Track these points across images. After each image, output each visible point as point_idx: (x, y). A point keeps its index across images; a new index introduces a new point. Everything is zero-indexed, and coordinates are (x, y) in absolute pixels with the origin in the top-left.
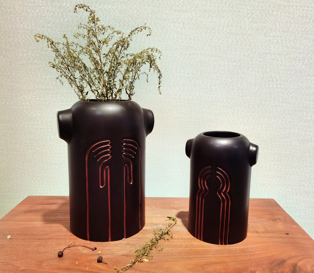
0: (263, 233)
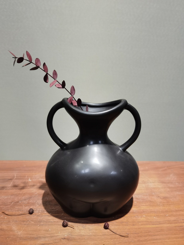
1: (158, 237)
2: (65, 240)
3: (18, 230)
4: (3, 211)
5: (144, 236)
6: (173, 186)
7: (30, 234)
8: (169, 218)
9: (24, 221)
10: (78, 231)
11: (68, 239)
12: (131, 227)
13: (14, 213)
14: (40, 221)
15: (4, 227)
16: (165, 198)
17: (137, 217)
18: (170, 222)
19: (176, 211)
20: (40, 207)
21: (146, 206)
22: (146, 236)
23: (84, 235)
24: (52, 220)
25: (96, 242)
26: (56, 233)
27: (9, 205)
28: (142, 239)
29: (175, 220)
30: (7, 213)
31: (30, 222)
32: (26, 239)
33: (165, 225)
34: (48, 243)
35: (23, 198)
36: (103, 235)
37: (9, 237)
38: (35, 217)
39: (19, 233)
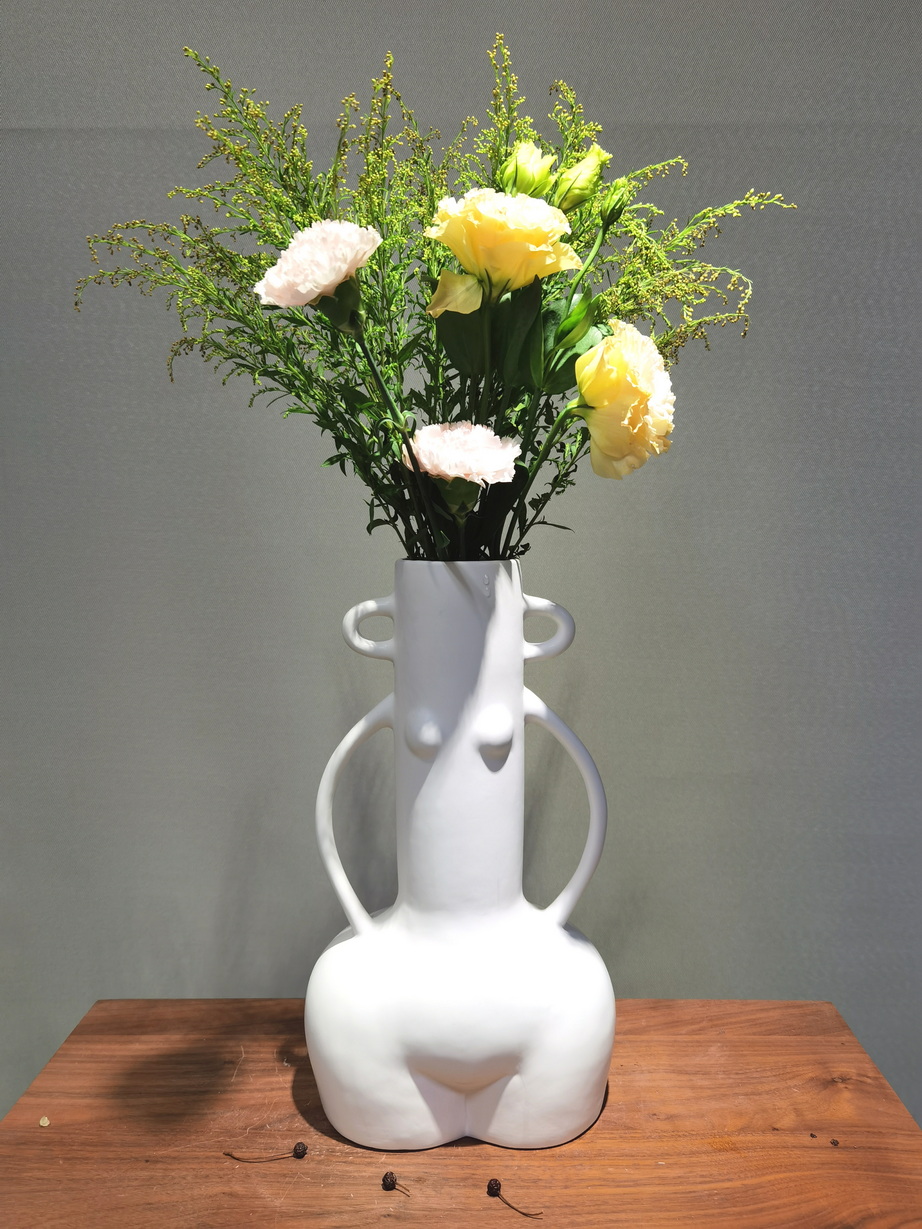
0: (793, 1131)
1: (623, 1216)
2: (389, 1219)
3: (272, 1196)
4: (228, 1151)
5: (588, 1213)
6: (706, 1083)
7: (305, 1206)
8: (667, 1171)
9: (285, 1176)
10: (423, 1199)
11: (397, 1218)
12: (559, 1191)
13: (256, 1155)
14: (326, 1176)
15: (238, 1188)
16: (670, 1118)
17: (579, 1167)
18: (663, 1182)
19: (693, 1153)
20: (322, 1141)
21: (610, 1139)
22: (591, 1213)
23: (436, 1210)
24: (356, 1174)
25: (465, 1223)
26: (368, 1204)
27: (241, 1134)
28: (580, 1219)
29: (679, 1177)
30: (236, 1155)
31: (301, 1178)
32: (295, 1216)
33: (649, 1189)
34: (349, 1224)
35: (275, 1115)
36: (485, 1209)
37: (254, 1212)
38: (312, 1165)
39: (277, 1203)
